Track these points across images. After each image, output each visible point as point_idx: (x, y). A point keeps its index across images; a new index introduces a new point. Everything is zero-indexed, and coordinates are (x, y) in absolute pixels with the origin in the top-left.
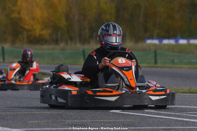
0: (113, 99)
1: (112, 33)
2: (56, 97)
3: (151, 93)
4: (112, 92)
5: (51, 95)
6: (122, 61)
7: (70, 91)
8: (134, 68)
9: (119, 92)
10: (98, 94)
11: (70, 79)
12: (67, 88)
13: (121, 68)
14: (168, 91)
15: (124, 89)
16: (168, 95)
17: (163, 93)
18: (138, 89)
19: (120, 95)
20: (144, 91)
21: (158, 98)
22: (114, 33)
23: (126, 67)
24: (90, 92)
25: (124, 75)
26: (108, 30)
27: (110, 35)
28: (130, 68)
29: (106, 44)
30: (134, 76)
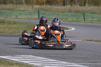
0: (52, 46)
2: (33, 45)
3: (66, 44)
4: (51, 43)
5: (32, 44)
6: (57, 32)
7: (38, 42)
8: (61, 34)
9: (54, 43)
10: (46, 44)
11: (39, 38)
12: (37, 41)
13: (56, 35)
14: (73, 43)
15: (56, 42)
17: (71, 44)
18: (61, 42)
19: (54, 44)
20: (63, 43)
21: (68, 46)
23: (58, 34)
24: (44, 43)
25: (57, 37)
26: (55, 20)
27: (55, 22)
29: (54, 25)
30: (60, 37)
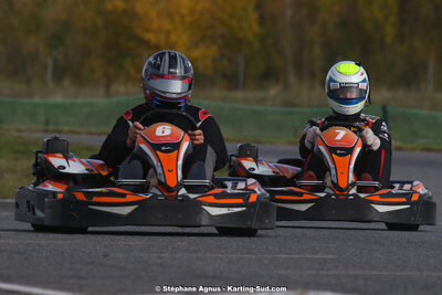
0: (126, 210)
1: (166, 72)
2: (33, 207)
3: (211, 199)
4: (124, 196)
6: (163, 131)
7: (54, 193)
9: (140, 196)
10: (95, 199)
11: (64, 168)
12: (50, 187)
14: (253, 198)
15: (153, 190)
16: (250, 206)
17: (240, 201)
18: (183, 191)
19: (141, 203)
20: (193, 196)
21: (224, 211)
22: (169, 73)
23: (167, 145)
24: (80, 197)
25: (159, 160)
26: (160, 66)
27: (162, 76)
28: (177, 146)
29: (154, 95)
30: (180, 163)
